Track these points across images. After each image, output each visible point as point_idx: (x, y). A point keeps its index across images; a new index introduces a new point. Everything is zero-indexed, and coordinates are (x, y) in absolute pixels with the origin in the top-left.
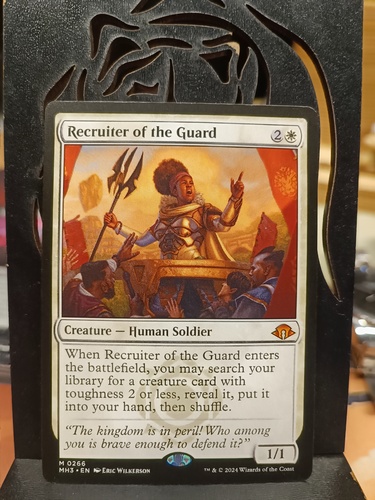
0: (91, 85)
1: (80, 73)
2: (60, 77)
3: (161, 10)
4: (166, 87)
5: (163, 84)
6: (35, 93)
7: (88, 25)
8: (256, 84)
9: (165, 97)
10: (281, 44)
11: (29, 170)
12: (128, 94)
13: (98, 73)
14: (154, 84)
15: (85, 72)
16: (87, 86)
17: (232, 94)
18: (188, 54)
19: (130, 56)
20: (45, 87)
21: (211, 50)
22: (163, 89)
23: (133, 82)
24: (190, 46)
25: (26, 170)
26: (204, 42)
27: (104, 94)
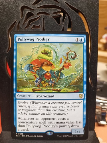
2: (12, 24)
3: (41, 4)
4: (42, 26)
6: (5, 28)
7: (20, 9)
8: (68, 25)
9: (42, 29)
10: (75, 13)
13: (23, 22)
15: (19, 22)
16: (20, 26)
17: (61, 28)
19: (32, 17)
20: (8, 27)
21: (55, 15)
23: (33, 25)
24: (49, 14)
25: (3, 50)
26: (53, 13)
27: (25, 28)
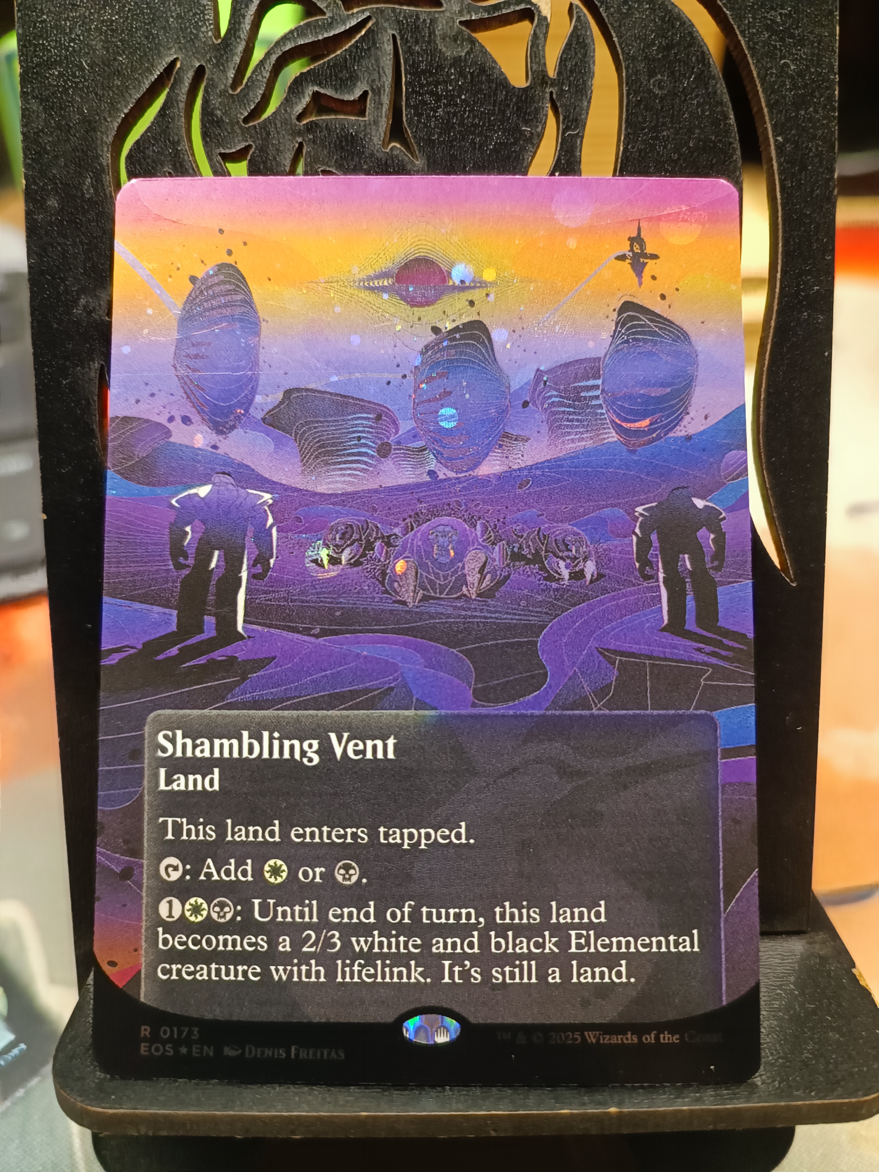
0: (215, 101)
1: (191, 74)
2: (147, 85)
4: (386, 100)
5: (377, 92)
6: (91, 124)
9: (385, 122)
11: (82, 301)
12: (300, 117)
13: (231, 74)
14: (357, 93)
15: (200, 72)
17: (536, 110)
18: (433, 21)
19: (302, 31)
21: (486, 10)
22: (378, 104)
23: (311, 89)
25: (76, 300)
27: (246, 120)
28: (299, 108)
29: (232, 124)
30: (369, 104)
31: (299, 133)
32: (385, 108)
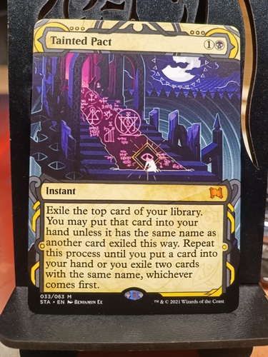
0: (74, 3)
4: (131, 5)
5: (128, 3)
6: (32, 8)
8: (198, 4)
9: (130, 12)
11: (27, 66)
12: (102, 9)
14: (121, 2)
16: (71, 3)
17: (180, 11)
20: (39, 4)
22: (128, 6)
23: (106, 0)
25: (24, 66)
27: (84, 9)
28: (102, 6)
29: (79, 11)
30: (125, 6)
31: (102, 15)
32: (131, 7)
